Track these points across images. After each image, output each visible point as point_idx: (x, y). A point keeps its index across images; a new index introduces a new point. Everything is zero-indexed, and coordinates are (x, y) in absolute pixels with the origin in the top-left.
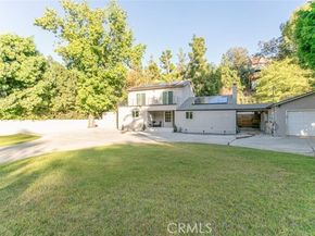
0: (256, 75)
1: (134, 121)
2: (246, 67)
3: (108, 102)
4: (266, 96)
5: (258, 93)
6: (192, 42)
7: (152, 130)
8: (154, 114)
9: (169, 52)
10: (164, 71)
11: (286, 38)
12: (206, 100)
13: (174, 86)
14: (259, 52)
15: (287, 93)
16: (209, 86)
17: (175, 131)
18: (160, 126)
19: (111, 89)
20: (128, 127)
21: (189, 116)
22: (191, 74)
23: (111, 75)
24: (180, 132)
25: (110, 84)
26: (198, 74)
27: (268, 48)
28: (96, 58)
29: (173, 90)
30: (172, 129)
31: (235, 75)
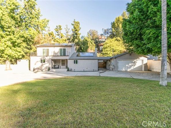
0: (102, 44)
1: (42, 65)
2: (97, 40)
3: (23, 53)
4: (107, 54)
5: (103, 52)
6: (73, 23)
7: (54, 70)
8: (55, 61)
9: (60, 27)
10: (57, 37)
11: (113, 29)
12: (81, 54)
13: (66, 46)
14: (103, 33)
15: (114, 53)
16: (82, 47)
17: (68, 70)
18: (58, 68)
19: (24, 44)
20: (38, 69)
21: (76, 62)
22: (73, 41)
23: (25, 36)
24: (71, 71)
25: (24, 41)
26: (76, 40)
27: (106, 32)
28: (13, 22)
29: (66, 48)
30: (66, 70)
31: (93, 43)
